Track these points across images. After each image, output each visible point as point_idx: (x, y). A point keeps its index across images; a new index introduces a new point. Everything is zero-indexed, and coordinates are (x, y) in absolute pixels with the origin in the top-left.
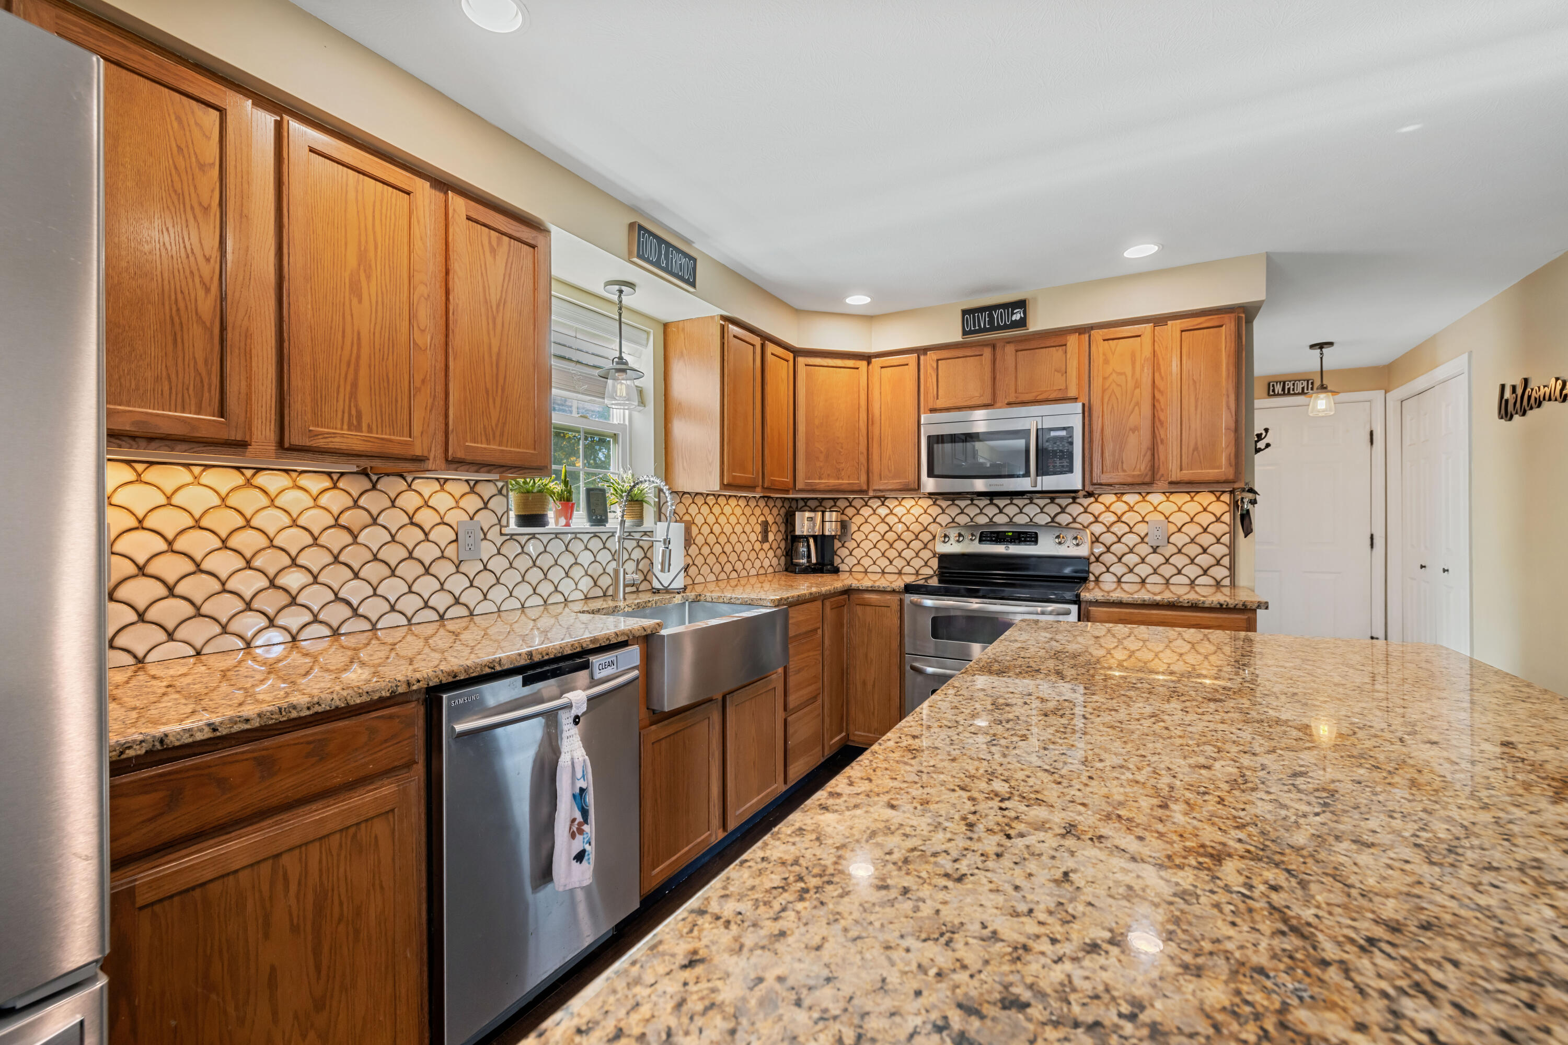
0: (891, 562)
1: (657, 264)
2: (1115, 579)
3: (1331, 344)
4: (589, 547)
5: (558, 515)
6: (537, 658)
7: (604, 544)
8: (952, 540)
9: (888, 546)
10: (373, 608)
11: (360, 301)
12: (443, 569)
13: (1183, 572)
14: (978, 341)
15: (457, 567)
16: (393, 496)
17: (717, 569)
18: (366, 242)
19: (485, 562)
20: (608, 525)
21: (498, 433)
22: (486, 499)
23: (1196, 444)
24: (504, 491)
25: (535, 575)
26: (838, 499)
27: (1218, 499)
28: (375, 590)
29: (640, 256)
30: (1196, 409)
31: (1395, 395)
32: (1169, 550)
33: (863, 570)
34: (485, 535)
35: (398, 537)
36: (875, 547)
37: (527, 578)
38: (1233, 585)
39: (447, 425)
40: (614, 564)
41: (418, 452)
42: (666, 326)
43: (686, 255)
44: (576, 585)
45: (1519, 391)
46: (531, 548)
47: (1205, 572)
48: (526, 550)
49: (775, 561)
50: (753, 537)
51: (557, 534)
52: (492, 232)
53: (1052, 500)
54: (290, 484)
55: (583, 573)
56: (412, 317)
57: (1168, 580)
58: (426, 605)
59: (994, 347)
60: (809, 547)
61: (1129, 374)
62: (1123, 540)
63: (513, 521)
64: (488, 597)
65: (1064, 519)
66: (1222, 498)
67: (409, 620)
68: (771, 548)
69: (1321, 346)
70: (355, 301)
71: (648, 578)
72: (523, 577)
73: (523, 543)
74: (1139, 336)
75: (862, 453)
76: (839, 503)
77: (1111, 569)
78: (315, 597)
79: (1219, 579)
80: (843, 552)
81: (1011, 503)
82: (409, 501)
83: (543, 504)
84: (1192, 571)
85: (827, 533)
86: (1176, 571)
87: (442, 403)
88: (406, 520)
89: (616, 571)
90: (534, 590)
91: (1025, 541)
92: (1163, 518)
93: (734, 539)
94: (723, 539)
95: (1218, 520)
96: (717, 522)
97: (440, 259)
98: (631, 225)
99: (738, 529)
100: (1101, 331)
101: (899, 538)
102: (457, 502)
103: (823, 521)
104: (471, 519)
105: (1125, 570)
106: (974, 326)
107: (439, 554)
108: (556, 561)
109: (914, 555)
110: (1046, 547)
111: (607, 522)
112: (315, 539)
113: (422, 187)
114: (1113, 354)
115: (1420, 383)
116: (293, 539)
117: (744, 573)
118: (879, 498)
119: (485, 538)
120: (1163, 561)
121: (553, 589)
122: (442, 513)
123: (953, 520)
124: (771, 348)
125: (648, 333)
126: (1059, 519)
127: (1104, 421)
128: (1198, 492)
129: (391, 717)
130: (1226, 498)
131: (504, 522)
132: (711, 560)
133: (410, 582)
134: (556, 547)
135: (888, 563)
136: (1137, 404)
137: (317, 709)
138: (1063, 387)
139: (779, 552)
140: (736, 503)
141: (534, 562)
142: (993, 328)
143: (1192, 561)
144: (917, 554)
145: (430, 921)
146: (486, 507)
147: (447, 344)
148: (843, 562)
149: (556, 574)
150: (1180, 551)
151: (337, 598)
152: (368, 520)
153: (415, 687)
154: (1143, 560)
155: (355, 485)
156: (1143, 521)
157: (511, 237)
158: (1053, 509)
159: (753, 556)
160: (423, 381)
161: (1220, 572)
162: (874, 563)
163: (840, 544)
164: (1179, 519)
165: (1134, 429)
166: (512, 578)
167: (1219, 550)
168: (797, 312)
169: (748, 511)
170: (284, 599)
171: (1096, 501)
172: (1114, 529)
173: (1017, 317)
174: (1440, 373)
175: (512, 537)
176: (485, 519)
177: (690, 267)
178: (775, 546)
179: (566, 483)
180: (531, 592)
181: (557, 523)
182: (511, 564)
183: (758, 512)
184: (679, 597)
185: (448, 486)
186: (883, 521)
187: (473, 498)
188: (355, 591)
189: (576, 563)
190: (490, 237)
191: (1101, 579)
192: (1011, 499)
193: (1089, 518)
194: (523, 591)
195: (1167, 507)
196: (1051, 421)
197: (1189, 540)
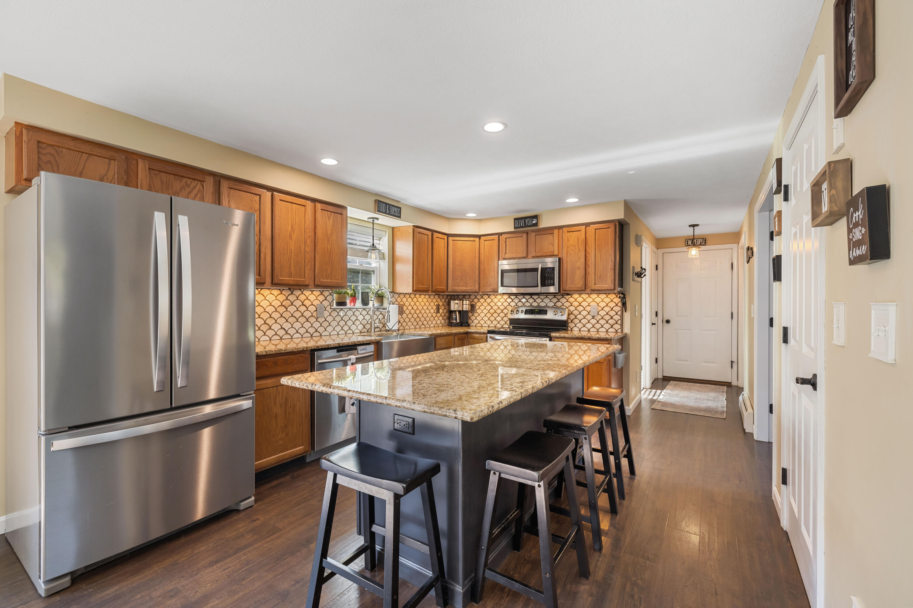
0: (492, 322)
1: (385, 213)
2: (578, 330)
3: (698, 225)
4: (362, 313)
5: (351, 302)
6: (341, 345)
7: (368, 313)
8: (515, 313)
9: (491, 315)
10: (292, 331)
11: (292, 240)
12: (312, 320)
13: (604, 326)
14: (522, 231)
15: (317, 319)
16: (297, 296)
17: (415, 323)
18: (293, 223)
19: (325, 318)
20: (369, 306)
21: (330, 276)
22: (326, 296)
23: (601, 274)
24: (332, 294)
25: (342, 323)
26: (471, 295)
27: (617, 296)
28: (292, 326)
29: (378, 211)
30: (600, 261)
32: (599, 317)
33: (481, 326)
34: (325, 309)
35: (299, 309)
36: (485, 316)
37: (340, 324)
38: (622, 331)
39: (315, 274)
40: (370, 320)
41: (307, 283)
42: (393, 228)
43: (396, 207)
44: (357, 327)
46: (342, 314)
47: (612, 327)
48: (339, 314)
49: (443, 321)
50: (432, 311)
51: (350, 309)
52: (329, 212)
53: (555, 296)
54: (270, 293)
55: (360, 323)
56: (305, 243)
57: (598, 330)
58: (307, 332)
59: (527, 233)
60: (456, 315)
61: (577, 246)
62: (581, 313)
63: (335, 304)
64: (326, 330)
65: (559, 304)
67: (302, 336)
68: (441, 316)
69: (694, 226)
70: (290, 240)
71: (385, 326)
72: (338, 323)
73: (338, 312)
74: (580, 231)
75: (476, 276)
76: (471, 297)
77: (577, 325)
78: (276, 327)
79: (617, 329)
80: (473, 318)
81: (539, 298)
82: (302, 297)
83: (345, 298)
84: (607, 326)
85: (464, 310)
86: (601, 326)
87: (313, 268)
88: (301, 304)
89: (371, 322)
90: (342, 328)
91: (542, 313)
92: (596, 304)
93: (423, 311)
94: (418, 312)
95: (617, 305)
96: (415, 305)
97: (313, 223)
98: (376, 201)
99: (425, 308)
100: (566, 228)
101: (495, 312)
102: (317, 298)
103: (463, 304)
104: (321, 303)
105: (582, 326)
106: (519, 225)
107: (311, 315)
108: (350, 318)
109: (501, 319)
110: (550, 316)
111: (369, 304)
112: (276, 309)
113: (309, 203)
114: (571, 238)
116: (270, 309)
117: (428, 326)
118: (487, 295)
119: (325, 310)
120: (596, 322)
121: (348, 328)
122: (312, 301)
123: (516, 304)
124: (436, 235)
125: (386, 232)
126: (557, 304)
127: (566, 265)
128: (609, 294)
129: (302, 356)
131: (332, 304)
132: (412, 320)
133: (302, 324)
134: (350, 313)
135: (491, 323)
136: (580, 258)
137: (287, 351)
138: (552, 251)
139: (445, 317)
140: (424, 297)
141: (342, 319)
142: (526, 226)
143: (607, 322)
144: (502, 319)
145: (311, 415)
146: (326, 299)
147: (315, 249)
148: (473, 322)
149: (350, 323)
150: (602, 318)
151: (282, 328)
152: (290, 304)
153: (308, 349)
154: (589, 322)
155: (287, 293)
156: (589, 305)
157: (334, 212)
158: (555, 300)
159: (432, 319)
160: (308, 262)
161: (617, 327)
162: (485, 323)
163: (471, 315)
164: (602, 304)
165: (579, 268)
166: (334, 324)
167: (617, 317)
168: (448, 219)
169: (430, 300)
170: (268, 327)
171: (571, 297)
172: (578, 308)
173: (534, 222)
175: (334, 309)
176: (326, 303)
177: (399, 211)
178: (443, 315)
179: (354, 290)
180: (341, 329)
181: (350, 305)
182: (334, 319)
183: (434, 300)
184: (395, 333)
185: (314, 293)
186: (489, 304)
187: (321, 296)
188: (287, 326)
189: (357, 319)
190: (328, 214)
191: (573, 329)
192: (539, 296)
193: (568, 304)
194: (338, 329)
195: (598, 300)
196: (547, 265)
197: (606, 313)
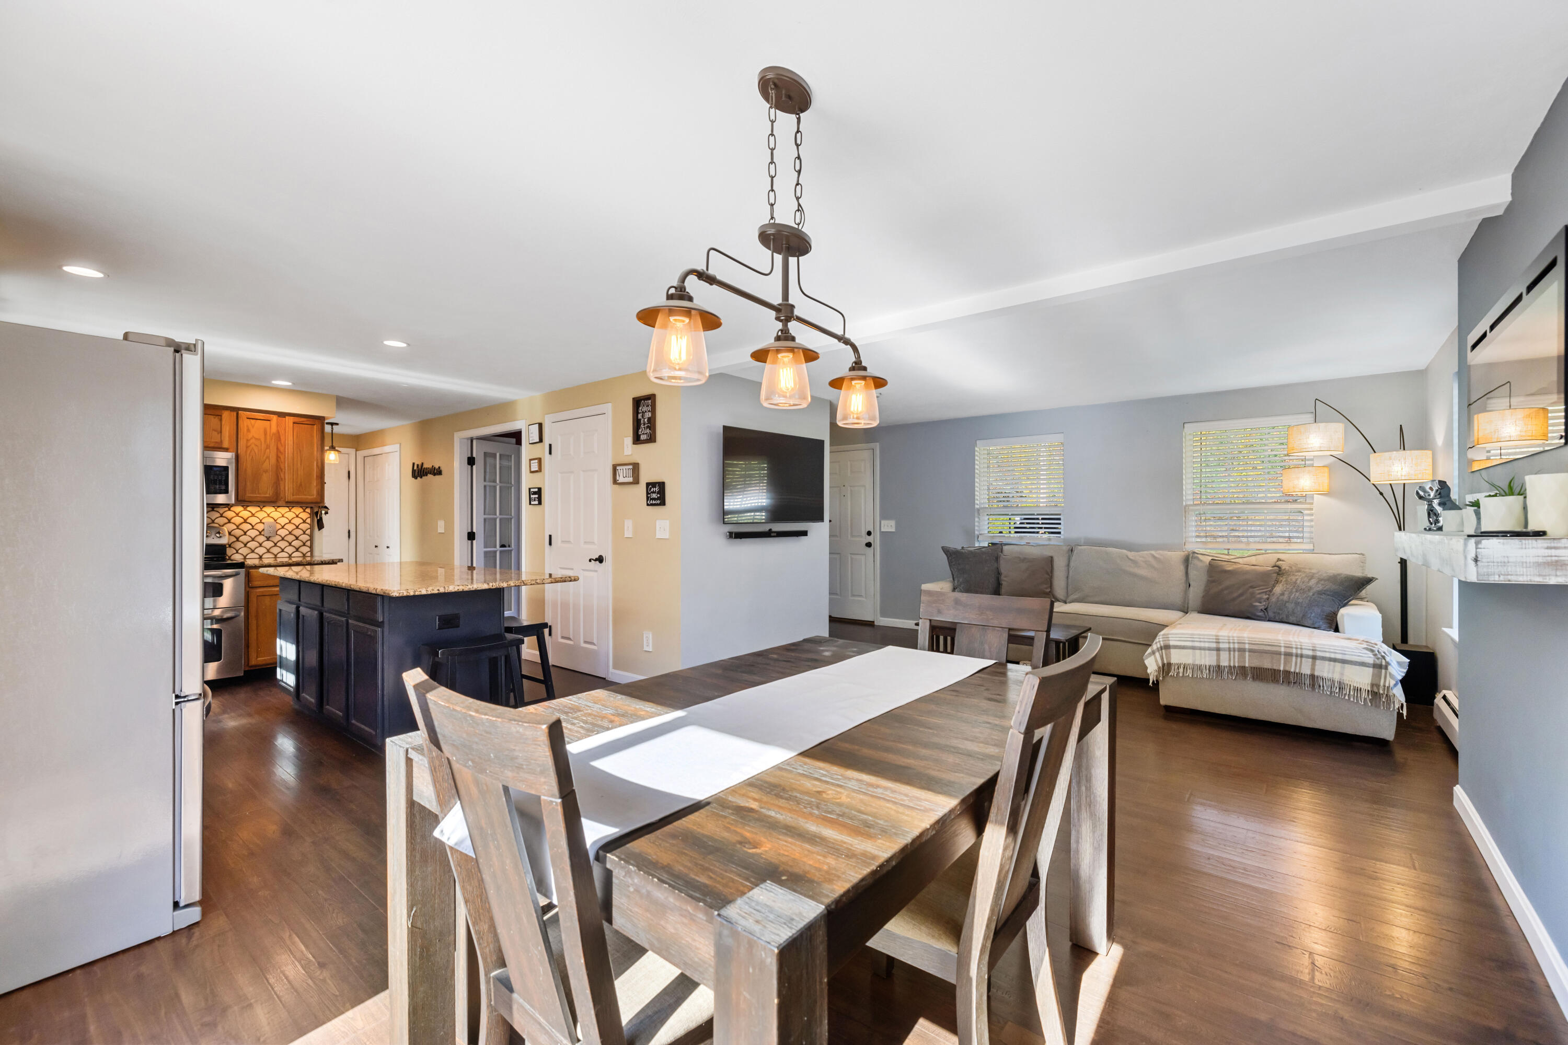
2: (242, 557)
3: (337, 424)
13: (285, 550)
23: (301, 482)
27: (304, 511)
30: (301, 464)
31: (361, 453)
32: (277, 539)
38: (312, 556)
45: (420, 467)
47: (297, 550)
57: (276, 555)
61: (263, 440)
62: (248, 533)
66: (307, 510)
74: (269, 421)
77: (240, 551)
79: (304, 553)
84: (290, 550)
86: (280, 550)
92: (272, 520)
95: (304, 522)
100: (244, 413)
105: (249, 551)
114: (253, 427)
115: (376, 451)
120: (273, 545)
127: (247, 463)
128: (294, 507)
130: (308, 510)
136: (267, 458)
138: (220, 440)
143: (290, 544)
150: (283, 539)
154: (261, 545)
156: (261, 522)
161: (305, 549)
164: (283, 521)
165: (266, 472)
167: (305, 538)
172: (241, 527)
174: (387, 449)
193: (224, 520)
195: (276, 515)
196: (214, 461)
197: (288, 533)
